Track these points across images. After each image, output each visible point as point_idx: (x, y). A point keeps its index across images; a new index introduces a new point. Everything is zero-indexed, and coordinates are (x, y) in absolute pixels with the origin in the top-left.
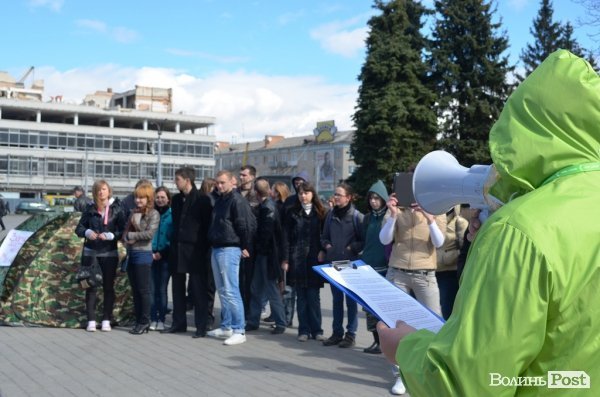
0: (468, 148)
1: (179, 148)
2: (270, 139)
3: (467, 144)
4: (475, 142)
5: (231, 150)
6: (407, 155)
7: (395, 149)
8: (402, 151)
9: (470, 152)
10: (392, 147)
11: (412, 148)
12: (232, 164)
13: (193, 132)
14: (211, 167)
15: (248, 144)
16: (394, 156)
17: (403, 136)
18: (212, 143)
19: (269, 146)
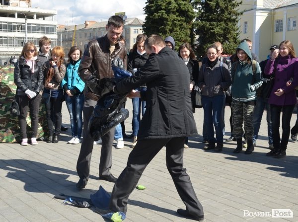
0: (212, 27)
1: (36, 28)
2: (88, 23)
3: (211, 25)
4: (215, 23)
5: (66, 29)
6: (176, 31)
7: (169, 27)
8: (173, 29)
9: (213, 29)
10: (167, 26)
11: (179, 27)
12: (67, 38)
13: (44, 19)
14: (55, 39)
15: (76, 26)
16: (168, 31)
17: (174, 20)
18: (55, 25)
19: (87, 27)
